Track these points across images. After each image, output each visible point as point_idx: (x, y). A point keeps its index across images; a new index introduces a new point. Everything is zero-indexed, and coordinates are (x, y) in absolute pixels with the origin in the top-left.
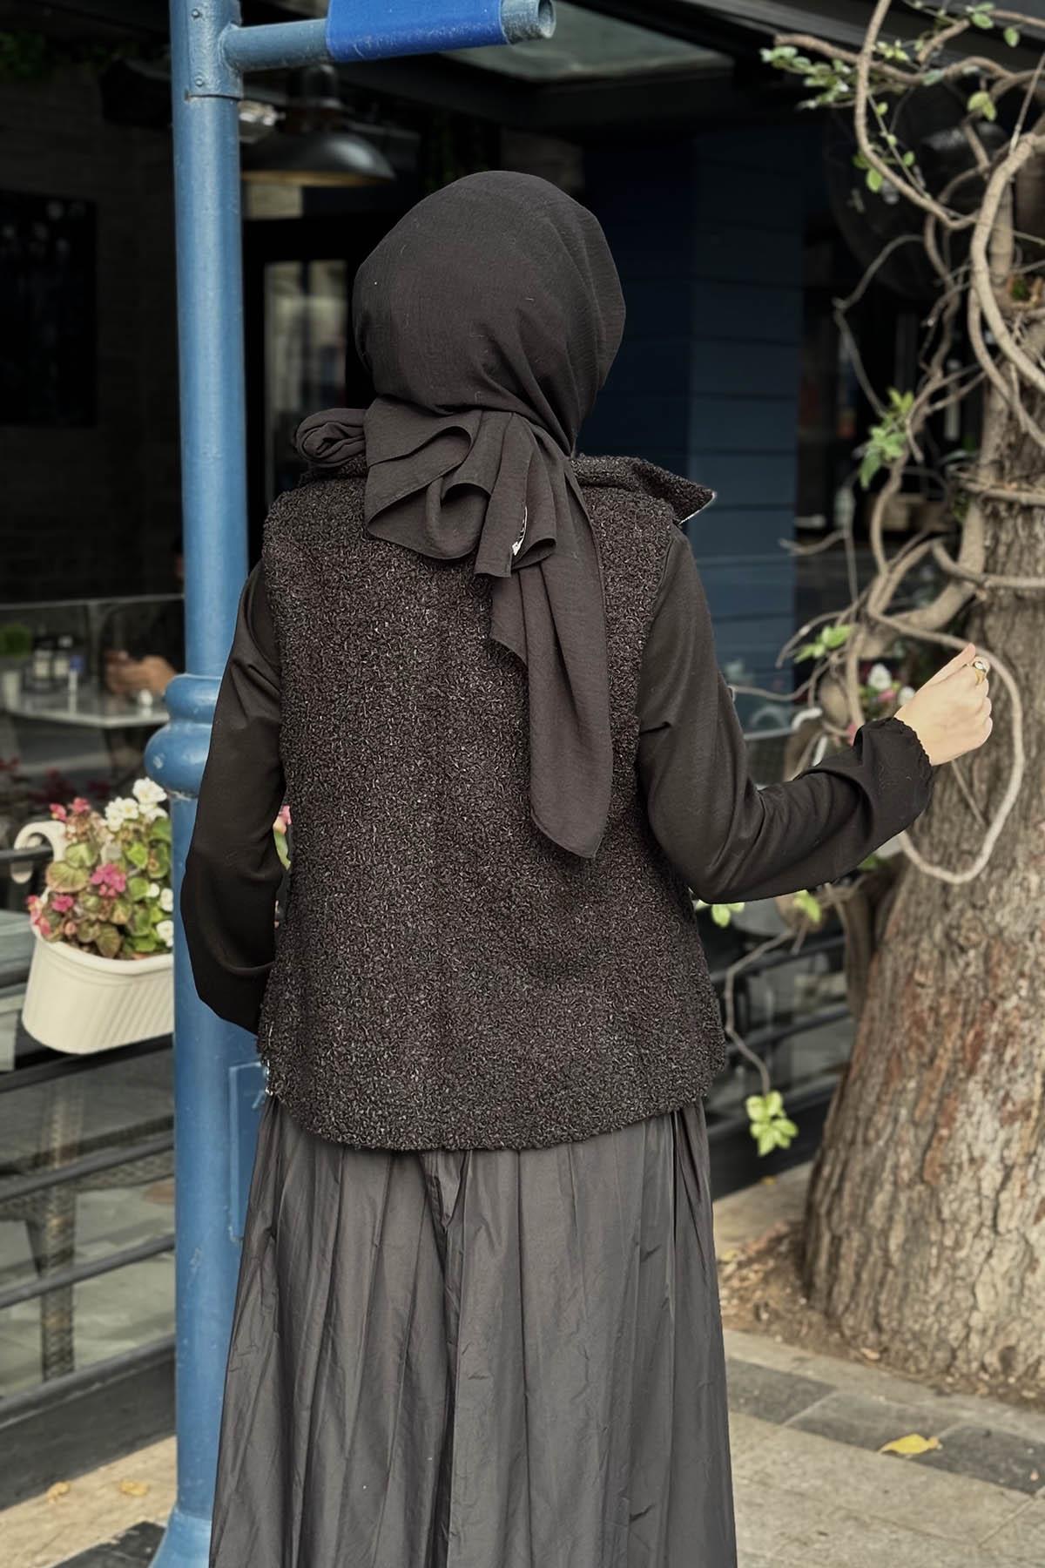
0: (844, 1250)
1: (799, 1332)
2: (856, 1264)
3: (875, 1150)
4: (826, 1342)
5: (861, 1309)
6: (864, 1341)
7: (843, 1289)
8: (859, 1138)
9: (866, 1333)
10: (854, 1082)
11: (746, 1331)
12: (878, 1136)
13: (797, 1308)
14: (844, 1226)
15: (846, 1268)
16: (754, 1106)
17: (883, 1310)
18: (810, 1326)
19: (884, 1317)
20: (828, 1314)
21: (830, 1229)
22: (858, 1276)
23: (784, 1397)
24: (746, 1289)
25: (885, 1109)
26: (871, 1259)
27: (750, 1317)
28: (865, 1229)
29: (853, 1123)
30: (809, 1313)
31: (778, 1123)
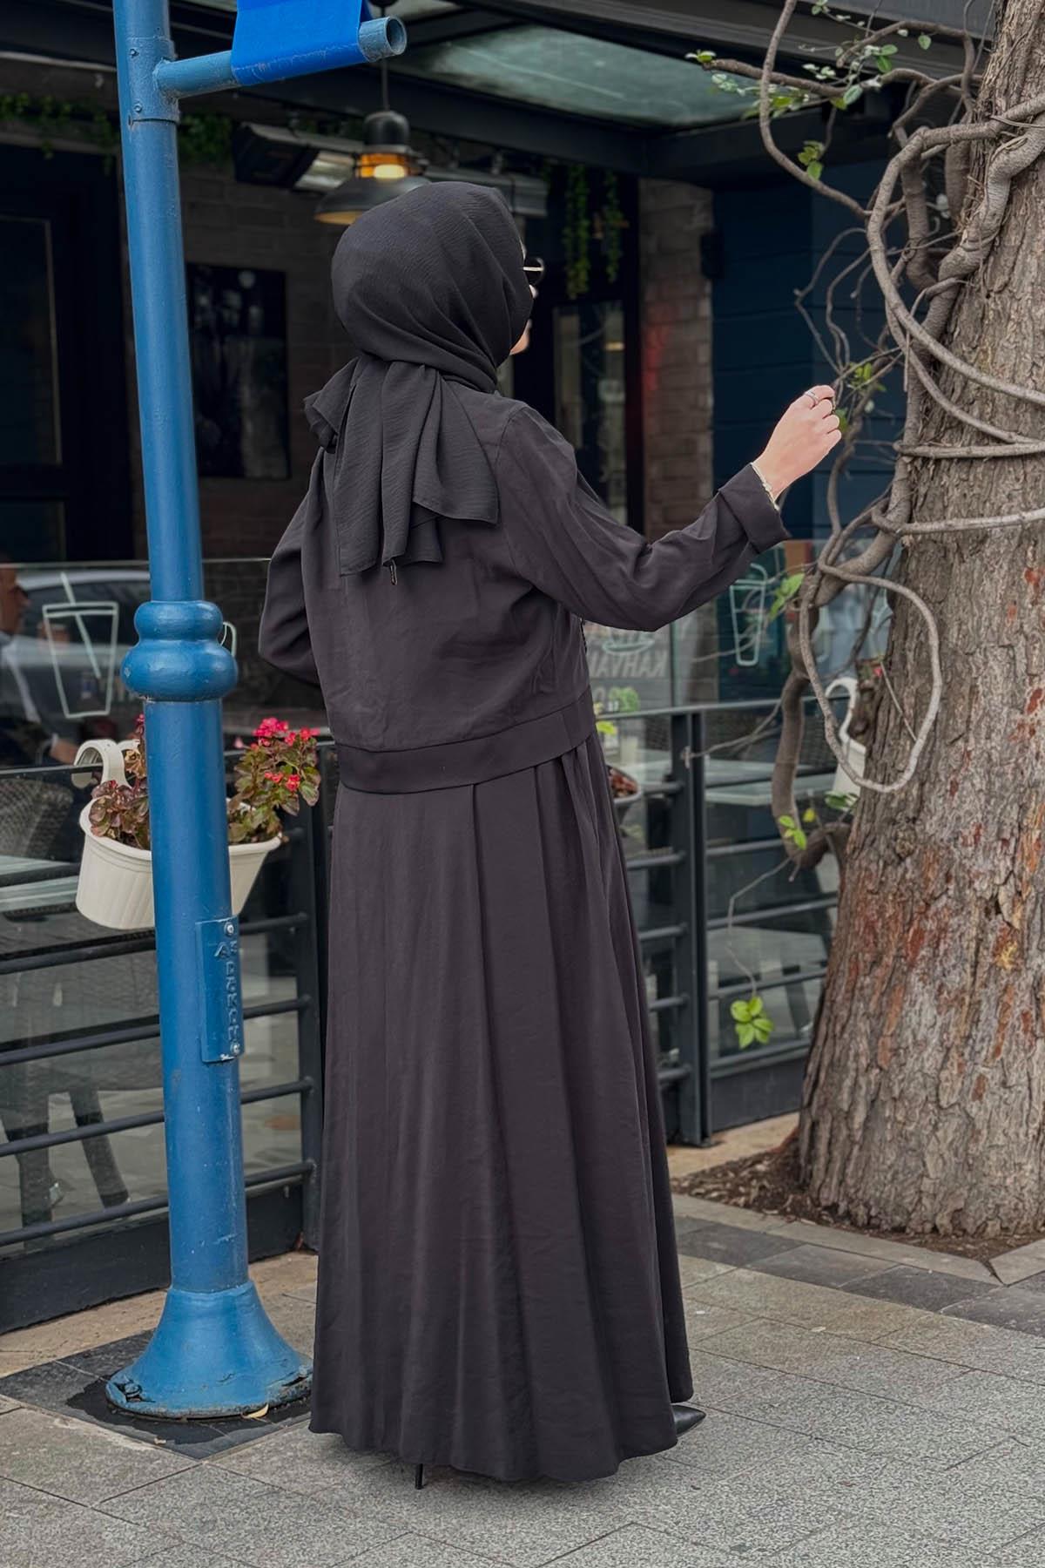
0: (819, 1132)
3: (842, 1042)
5: (834, 1181)
7: (820, 1166)
14: (819, 1113)
16: (736, 1008)
22: (830, 1153)
23: (750, 1249)
26: (840, 1138)
28: (835, 1112)
31: (757, 1022)
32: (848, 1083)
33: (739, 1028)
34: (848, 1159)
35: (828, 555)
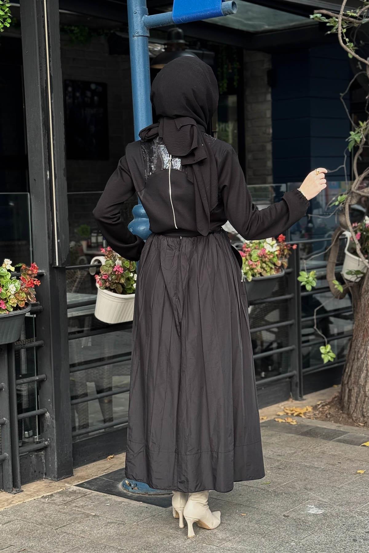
0: (352, 393)
1: (339, 419)
2: (356, 397)
3: (361, 360)
4: (348, 422)
5: (358, 410)
6: (359, 421)
7: (353, 405)
8: (356, 357)
9: (360, 418)
10: (354, 341)
11: (323, 420)
12: (361, 356)
13: (339, 414)
14: (352, 386)
15: (353, 399)
16: (322, 349)
17: (364, 410)
18: (343, 418)
19: (365, 412)
20: (348, 414)
21: (348, 387)
22: (357, 401)
23: (332, 435)
24: (323, 411)
25: (363, 347)
26: (361, 395)
27: (324, 417)
28: (359, 386)
29: (354, 353)
30: (343, 415)
31: (329, 354)
32: (363, 375)
33: (323, 356)
34: (364, 402)
35: (355, 187)
